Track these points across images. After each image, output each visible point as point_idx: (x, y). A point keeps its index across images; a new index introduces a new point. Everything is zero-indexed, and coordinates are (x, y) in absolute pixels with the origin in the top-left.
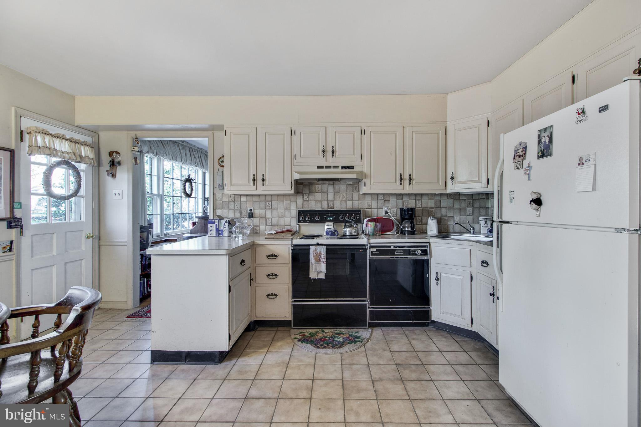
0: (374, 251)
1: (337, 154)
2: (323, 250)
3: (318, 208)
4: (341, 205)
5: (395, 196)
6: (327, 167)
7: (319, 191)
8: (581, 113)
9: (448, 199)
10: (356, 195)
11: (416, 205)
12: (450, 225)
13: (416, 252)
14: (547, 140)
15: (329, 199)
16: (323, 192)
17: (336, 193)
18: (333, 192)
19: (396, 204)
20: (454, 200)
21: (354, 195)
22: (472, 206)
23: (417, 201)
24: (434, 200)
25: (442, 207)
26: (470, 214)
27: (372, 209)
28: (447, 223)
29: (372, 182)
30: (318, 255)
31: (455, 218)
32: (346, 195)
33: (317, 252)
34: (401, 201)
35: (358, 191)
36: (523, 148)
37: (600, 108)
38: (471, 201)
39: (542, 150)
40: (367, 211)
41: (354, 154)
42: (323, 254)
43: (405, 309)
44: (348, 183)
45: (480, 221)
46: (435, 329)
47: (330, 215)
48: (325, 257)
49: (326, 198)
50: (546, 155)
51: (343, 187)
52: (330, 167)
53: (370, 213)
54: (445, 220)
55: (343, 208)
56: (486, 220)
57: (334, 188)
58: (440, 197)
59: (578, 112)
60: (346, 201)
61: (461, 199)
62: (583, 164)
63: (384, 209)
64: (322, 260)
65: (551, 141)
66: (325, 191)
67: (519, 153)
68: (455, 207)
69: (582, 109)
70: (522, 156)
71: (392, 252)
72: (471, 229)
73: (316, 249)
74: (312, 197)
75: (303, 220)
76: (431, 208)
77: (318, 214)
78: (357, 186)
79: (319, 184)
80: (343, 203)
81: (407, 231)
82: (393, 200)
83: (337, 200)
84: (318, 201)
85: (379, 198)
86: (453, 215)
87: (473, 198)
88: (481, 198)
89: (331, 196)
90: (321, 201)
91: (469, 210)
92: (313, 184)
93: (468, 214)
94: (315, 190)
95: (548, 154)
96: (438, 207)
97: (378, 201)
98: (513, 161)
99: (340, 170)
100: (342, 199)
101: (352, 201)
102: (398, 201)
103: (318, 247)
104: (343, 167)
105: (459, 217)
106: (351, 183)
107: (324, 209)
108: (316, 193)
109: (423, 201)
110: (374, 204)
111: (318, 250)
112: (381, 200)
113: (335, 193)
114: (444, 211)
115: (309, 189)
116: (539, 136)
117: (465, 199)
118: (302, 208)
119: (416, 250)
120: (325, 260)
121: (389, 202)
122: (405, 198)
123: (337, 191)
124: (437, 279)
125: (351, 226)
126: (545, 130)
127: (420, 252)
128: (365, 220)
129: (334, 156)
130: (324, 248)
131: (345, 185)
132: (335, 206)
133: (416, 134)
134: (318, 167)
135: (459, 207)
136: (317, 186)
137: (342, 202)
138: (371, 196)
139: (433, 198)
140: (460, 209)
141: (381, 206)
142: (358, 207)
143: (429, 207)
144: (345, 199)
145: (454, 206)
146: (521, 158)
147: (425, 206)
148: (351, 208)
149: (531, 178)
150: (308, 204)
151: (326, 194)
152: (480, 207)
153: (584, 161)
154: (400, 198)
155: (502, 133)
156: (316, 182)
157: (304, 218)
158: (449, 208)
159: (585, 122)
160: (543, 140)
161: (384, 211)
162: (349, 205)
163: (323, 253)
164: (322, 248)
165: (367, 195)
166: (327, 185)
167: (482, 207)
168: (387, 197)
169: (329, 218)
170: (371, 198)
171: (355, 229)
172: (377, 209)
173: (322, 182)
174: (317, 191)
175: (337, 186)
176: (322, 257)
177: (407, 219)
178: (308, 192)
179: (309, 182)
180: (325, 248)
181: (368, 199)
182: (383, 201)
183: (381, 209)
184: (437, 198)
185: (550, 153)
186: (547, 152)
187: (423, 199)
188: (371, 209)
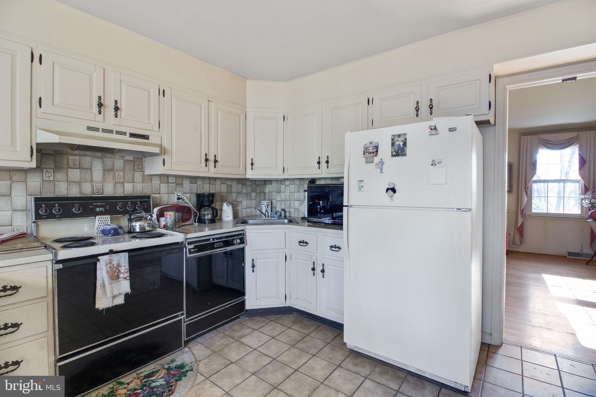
0: (192, 249)
1: (122, 114)
2: (124, 260)
3: (74, 192)
4: (115, 188)
5: (189, 179)
6: (104, 131)
7: (75, 167)
8: (434, 129)
9: (238, 184)
10: (138, 176)
11: (210, 190)
12: (239, 209)
13: (234, 241)
14: (401, 143)
15: (94, 180)
16: (83, 168)
17: (107, 170)
18: (102, 169)
19: (189, 188)
20: (242, 185)
21: (135, 175)
22: (255, 191)
23: (211, 186)
24: (226, 185)
25: (233, 192)
26: (254, 199)
27: (161, 195)
28: (237, 208)
29: (174, 160)
30: (114, 269)
31: (243, 202)
32: (124, 175)
33: (114, 265)
34: (195, 185)
35: (142, 170)
36: (373, 147)
37: (449, 129)
38: (255, 186)
39: (396, 151)
40: (154, 197)
41: (149, 119)
42: (125, 266)
43: (223, 308)
44: (127, 158)
45: (262, 205)
46: (248, 318)
47: (99, 204)
48: (128, 269)
49: (90, 178)
50: (400, 155)
51: (119, 163)
52: (111, 132)
53: (158, 199)
54: (236, 205)
55: (119, 193)
56: (268, 204)
57: (104, 164)
58: (231, 181)
59: (430, 128)
60: (123, 183)
61: (247, 184)
62: (435, 165)
63: (176, 195)
64: (122, 276)
65: (405, 144)
66: (87, 165)
67: (369, 150)
68: (243, 192)
69: (434, 126)
70: (373, 153)
71: (211, 246)
72: (265, 213)
73: (110, 260)
74: (60, 176)
75: (46, 214)
76: (224, 193)
77: (77, 203)
78: (140, 163)
79: (75, 155)
80: (119, 186)
81: (207, 219)
82: (187, 184)
83: (109, 181)
84: (74, 182)
85: (170, 181)
86: (241, 200)
87: (256, 184)
88: (261, 184)
89: (98, 174)
90: (79, 183)
91: (253, 194)
92: (63, 154)
93: (253, 199)
94: (68, 164)
95: (402, 154)
96: (230, 192)
97: (169, 184)
98: (363, 156)
99: (127, 138)
100: (116, 180)
101: (132, 184)
102: (191, 184)
103: (115, 257)
104: (132, 135)
105: (246, 202)
106: (131, 158)
107: (84, 194)
108: (69, 170)
109: (217, 186)
110: (164, 188)
111: (115, 260)
112: (172, 183)
113: (104, 170)
114: (234, 196)
115: (55, 162)
116: (393, 140)
117: (251, 184)
118: (39, 194)
119: (234, 239)
120: (128, 275)
121: (181, 186)
122: (199, 182)
123: (108, 168)
124: (253, 266)
125: (140, 219)
126: (399, 136)
127: (238, 241)
128: (156, 210)
129: (119, 116)
130: (125, 256)
131: (123, 161)
132: (105, 190)
133: (220, 111)
134: (89, 128)
135: (246, 192)
136: (71, 157)
137: (117, 184)
138: (160, 178)
139: (226, 183)
140: (247, 194)
141: (172, 190)
142: (142, 191)
143: (222, 192)
144: (122, 180)
145: (242, 190)
146: (372, 155)
147: (219, 191)
148: (132, 193)
149: (383, 171)
150: (52, 187)
151: (89, 172)
152: (261, 192)
153: (436, 163)
154: (193, 182)
155: (349, 131)
156: (70, 151)
157: (48, 210)
158: (238, 193)
159: (437, 136)
160: (397, 143)
161: (176, 197)
162: (128, 189)
163: (123, 265)
164: (122, 256)
165: (154, 176)
166: (90, 158)
167: (262, 192)
168: (180, 179)
169: (98, 209)
170: (160, 180)
171: (149, 222)
172: (167, 195)
173: (82, 153)
174: (71, 165)
175: (109, 161)
176: (123, 271)
177: (206, 206)
178: (53, 166)
179: (55, 151)
180: (127, 256)
181: (156, 182)
182: (175, 184)
183: (173, 195)
184: (228, 183)
185: (404, 154)
186: (401, 153)
187: (216, 183)
188: (159, 195)
